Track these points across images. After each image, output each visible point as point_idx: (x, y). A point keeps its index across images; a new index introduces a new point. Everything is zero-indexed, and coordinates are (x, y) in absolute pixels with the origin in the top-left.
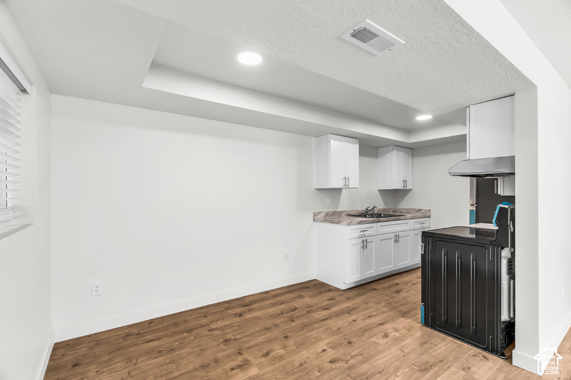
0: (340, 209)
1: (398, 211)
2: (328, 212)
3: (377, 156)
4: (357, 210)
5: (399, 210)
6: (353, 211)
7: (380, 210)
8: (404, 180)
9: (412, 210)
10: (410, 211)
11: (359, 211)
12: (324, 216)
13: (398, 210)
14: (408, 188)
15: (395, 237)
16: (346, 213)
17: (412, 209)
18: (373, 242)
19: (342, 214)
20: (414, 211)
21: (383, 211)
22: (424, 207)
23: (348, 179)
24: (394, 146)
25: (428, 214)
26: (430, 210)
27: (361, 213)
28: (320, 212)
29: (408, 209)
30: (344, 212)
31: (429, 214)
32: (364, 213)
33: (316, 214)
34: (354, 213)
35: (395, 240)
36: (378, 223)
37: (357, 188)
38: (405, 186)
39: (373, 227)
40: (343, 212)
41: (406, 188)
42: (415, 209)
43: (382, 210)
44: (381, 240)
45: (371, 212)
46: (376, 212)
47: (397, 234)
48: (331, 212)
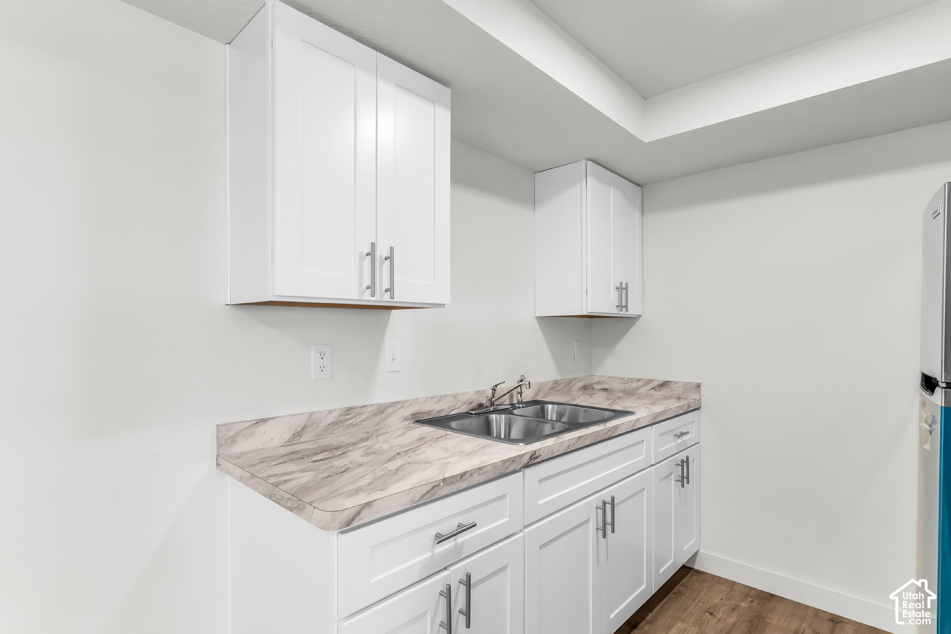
0: (380, 396)
1: (596, 386)
2: (312, 414)
3: (532, 201)
4: (455, 396)
5: (599, 383)
6: (441, 398)
7: (541, 386)
8: (621, 283)
9: (641, 383)
10: (635, 385)
11: (463, 398)
12: (287, 436)
13: (595, 383)
14: (632, 311)
15: (600, 512)
16: (408, 412)
17: (639, 380)
18: (504, 568)
19: (390, 415)
20: (648, 387)
21: (551, 389)
22: (681, 376)
23: (390, 258)
24: (589, 163)
25: (693, 396)
26: (698, 386)
27: (475, 404)
28: (264, 420)
29: (629, 379)
30: (399, 406)
31: (697, 397)
32: (484, 401)
33: (231, 434)
34: (444, 407)
35: (601, 525)
36: (529, 472)
37: (443, 305)
38: (624, 304)
39: (503, 497)
40: (391, 410)
41: (627, 311)
42: (651, 381)
43: (549, 386)
44: (542, 547)
45: (511, 397)
46: (528, 395)
47: (605, 495)
48: (331, 411)
